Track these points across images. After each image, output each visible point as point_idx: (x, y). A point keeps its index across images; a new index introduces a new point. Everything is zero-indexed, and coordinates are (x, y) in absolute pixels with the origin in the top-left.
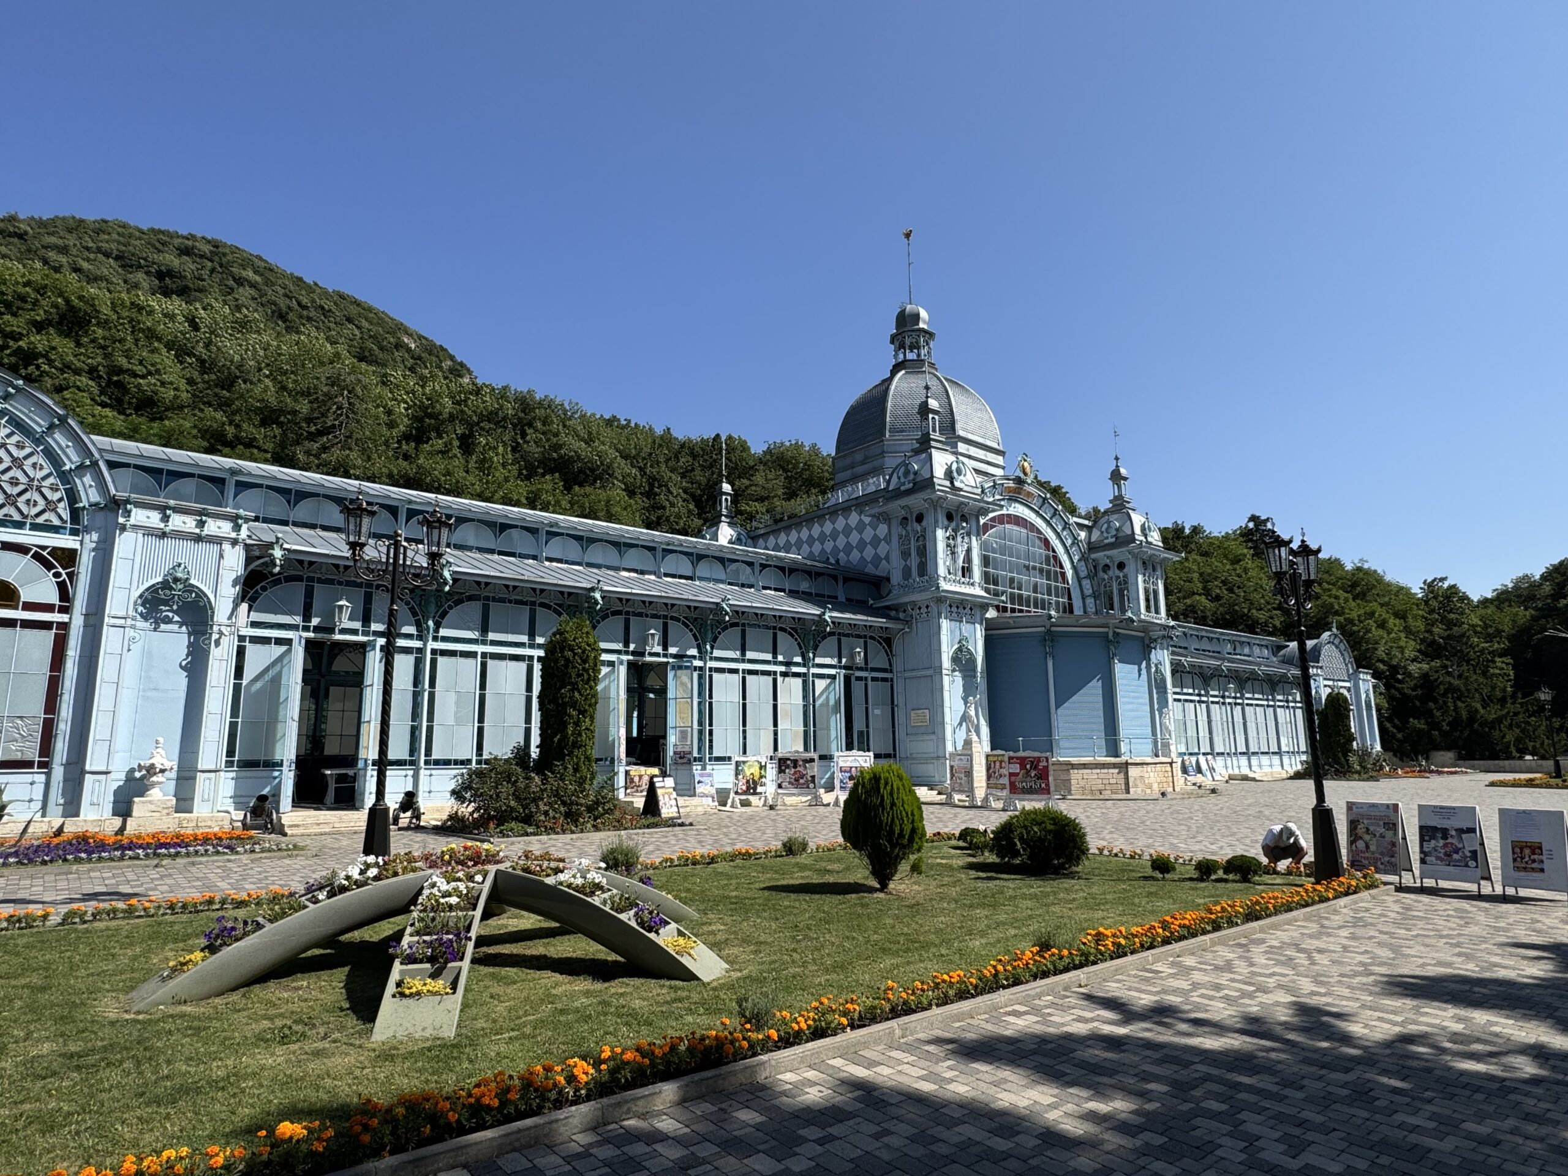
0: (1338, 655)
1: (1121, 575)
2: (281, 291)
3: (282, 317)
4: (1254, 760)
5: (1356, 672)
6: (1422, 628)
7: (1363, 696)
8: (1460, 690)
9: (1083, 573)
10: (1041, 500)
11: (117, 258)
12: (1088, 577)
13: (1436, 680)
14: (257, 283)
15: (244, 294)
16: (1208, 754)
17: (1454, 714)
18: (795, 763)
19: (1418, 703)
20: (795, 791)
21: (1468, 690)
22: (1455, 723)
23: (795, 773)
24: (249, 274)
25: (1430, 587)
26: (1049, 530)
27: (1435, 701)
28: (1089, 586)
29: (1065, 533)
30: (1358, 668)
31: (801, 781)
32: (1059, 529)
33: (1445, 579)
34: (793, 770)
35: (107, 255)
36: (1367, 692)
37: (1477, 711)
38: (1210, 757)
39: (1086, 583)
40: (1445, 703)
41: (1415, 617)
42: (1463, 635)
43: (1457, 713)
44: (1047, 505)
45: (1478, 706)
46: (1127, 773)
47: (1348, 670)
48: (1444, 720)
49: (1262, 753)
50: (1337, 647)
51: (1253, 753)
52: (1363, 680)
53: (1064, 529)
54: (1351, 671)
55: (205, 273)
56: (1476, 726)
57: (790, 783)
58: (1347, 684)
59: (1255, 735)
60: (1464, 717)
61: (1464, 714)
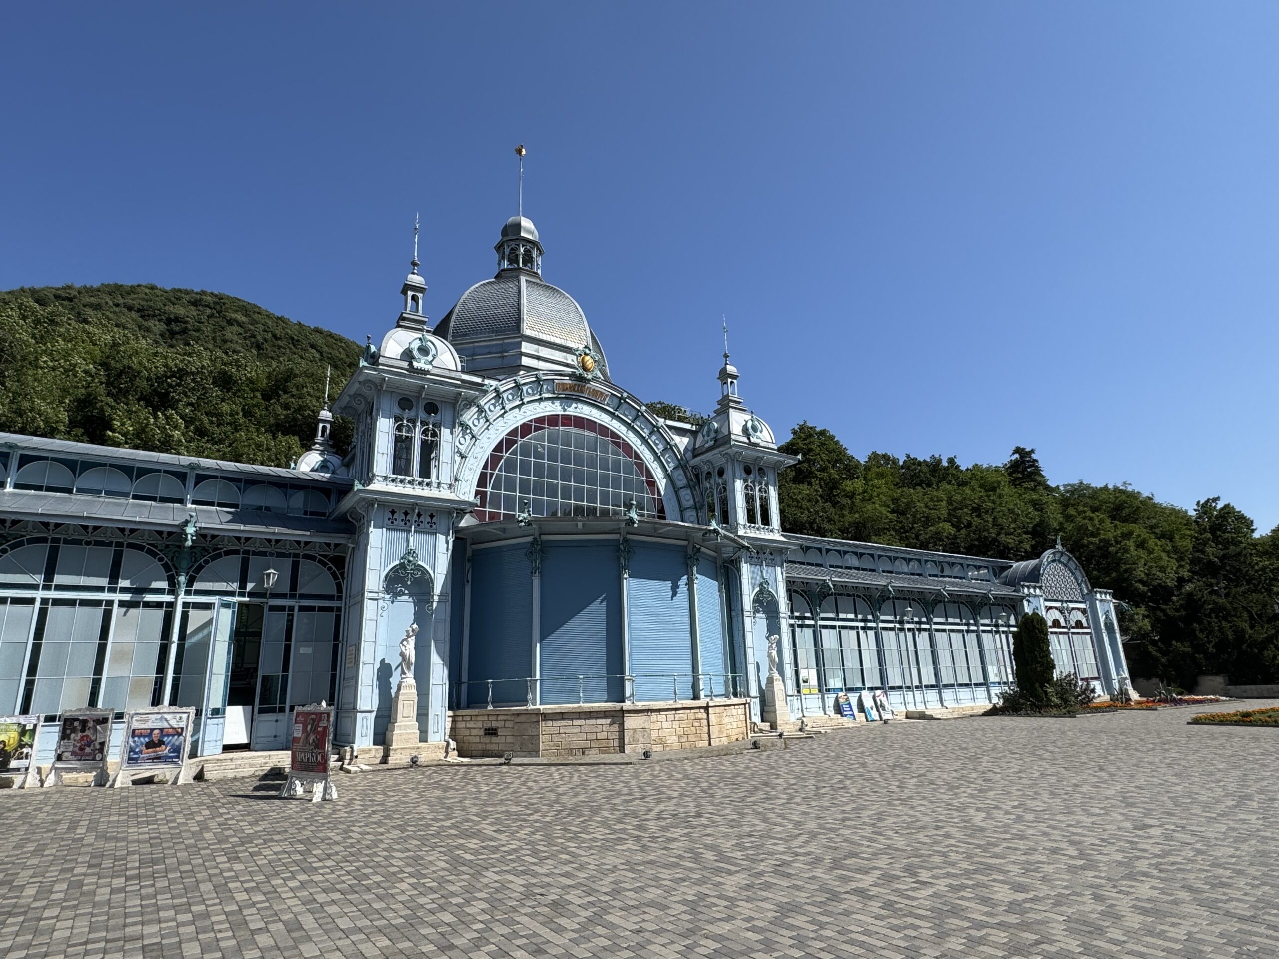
0: (1067, 573)
1: (720, 481)
2: (262, 327)
3: (259, 347)
4: (948, 694)
5: (1091, 592)
6: (1190, 546)
7: (1102, 619)
8: (1225, 609)
9: (682, 481)
10: (616, 401)
11: (139, 310)
12: (688, 486)
13: (1200, 600)
14: (244, 323)
15: (231, 332)
16: (877, 688)
17: (1219, 635)
18: (84, 723)
19: (1181, 625)
20: (76, 764)
21: (1235, 609)
22: (1222, 645)
23: (82, 738)
24: (239, 317)
25: (1205, 508)
26: (631, 434)
27: (1200, 622)
28: (689, 497)
29: (654, 437)
30: (1093, 588)
31: (88, 750)
32: (645, 433)
33: (1218, 499)
34: (80, 734)
35: (130, 309)
36: (1107, 614)
37: (1243, 631)
38: (878, 692)
39: (686, 495)
40: (1209, 623)
41: (1183, 537)
42: (1239, 554)
43: (1222, 633)
44: (625, 406)
45: (1246, 626)
46: (622, 725)
47: (1081, 590)
48: (1209, 642)
49: (961, 685)
50: (1065, 566)
51: (947, 686)
52: (1101, 601)
53: (651, 433)
54: (1085, 591)
55: (204, 318)
56: (1244, 647)
57: (74, 753)
58: (1082, 606)
59: (950, 664)
60: (1230, 637)
61: (1230, 636)
